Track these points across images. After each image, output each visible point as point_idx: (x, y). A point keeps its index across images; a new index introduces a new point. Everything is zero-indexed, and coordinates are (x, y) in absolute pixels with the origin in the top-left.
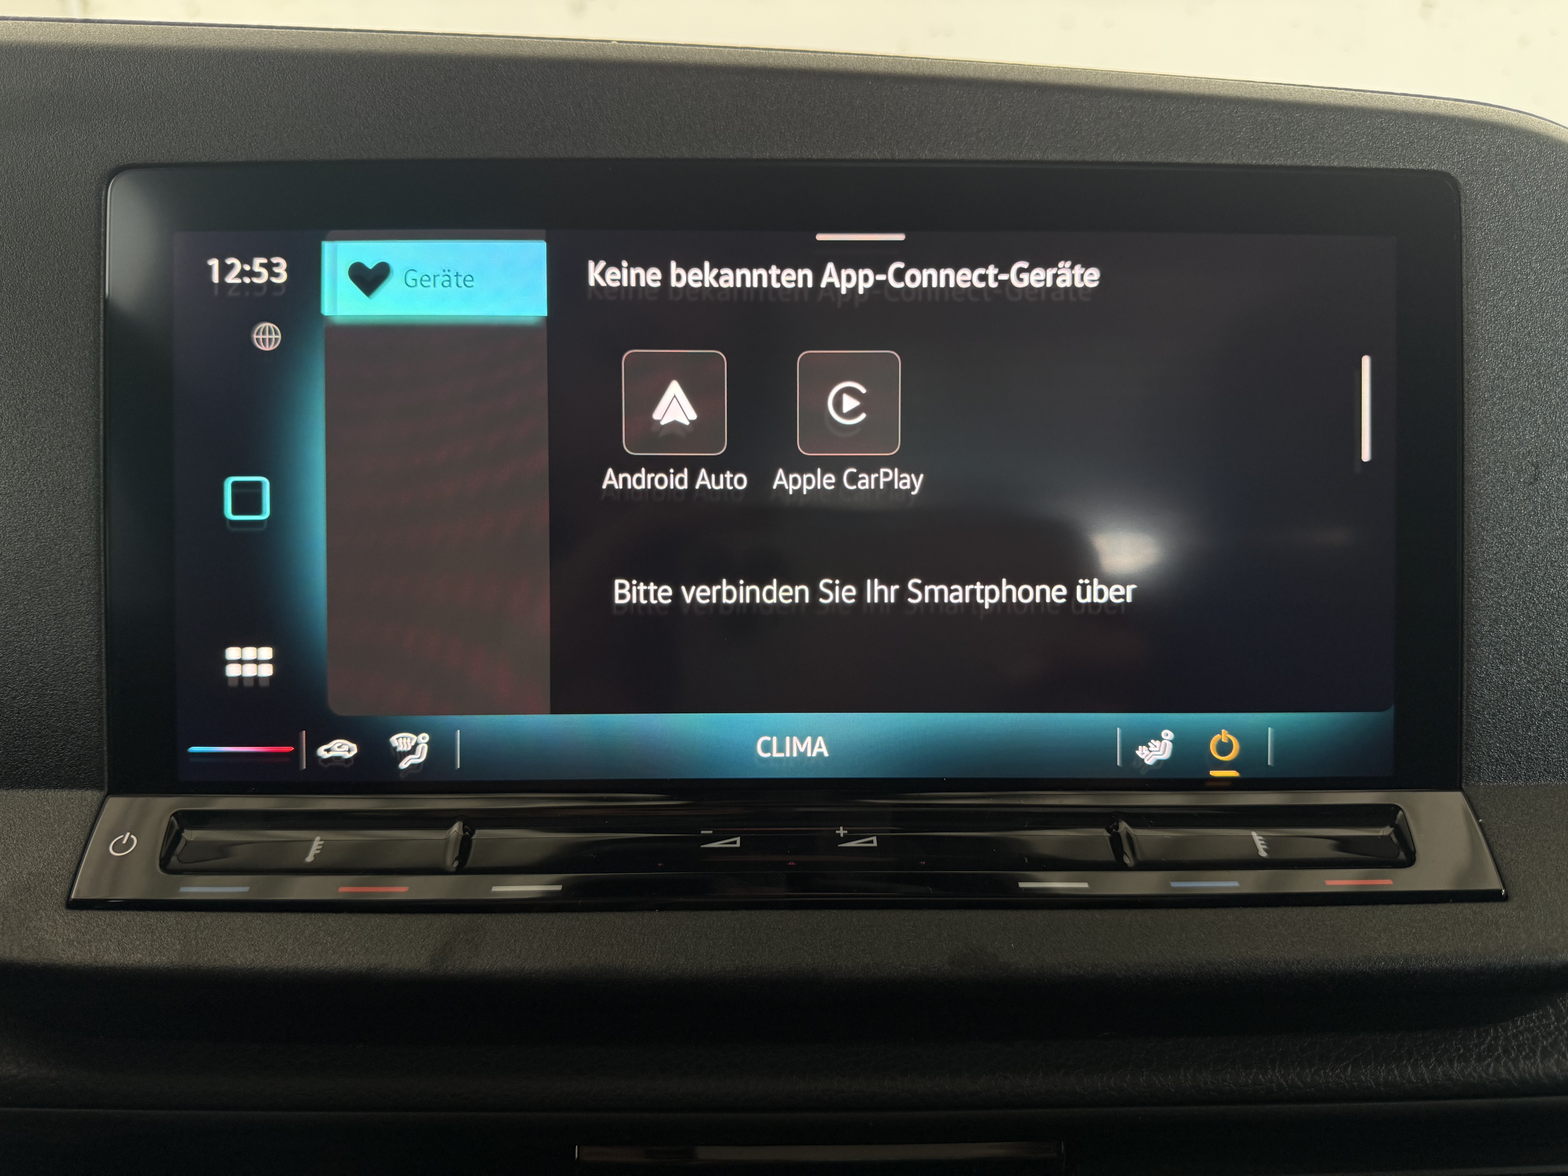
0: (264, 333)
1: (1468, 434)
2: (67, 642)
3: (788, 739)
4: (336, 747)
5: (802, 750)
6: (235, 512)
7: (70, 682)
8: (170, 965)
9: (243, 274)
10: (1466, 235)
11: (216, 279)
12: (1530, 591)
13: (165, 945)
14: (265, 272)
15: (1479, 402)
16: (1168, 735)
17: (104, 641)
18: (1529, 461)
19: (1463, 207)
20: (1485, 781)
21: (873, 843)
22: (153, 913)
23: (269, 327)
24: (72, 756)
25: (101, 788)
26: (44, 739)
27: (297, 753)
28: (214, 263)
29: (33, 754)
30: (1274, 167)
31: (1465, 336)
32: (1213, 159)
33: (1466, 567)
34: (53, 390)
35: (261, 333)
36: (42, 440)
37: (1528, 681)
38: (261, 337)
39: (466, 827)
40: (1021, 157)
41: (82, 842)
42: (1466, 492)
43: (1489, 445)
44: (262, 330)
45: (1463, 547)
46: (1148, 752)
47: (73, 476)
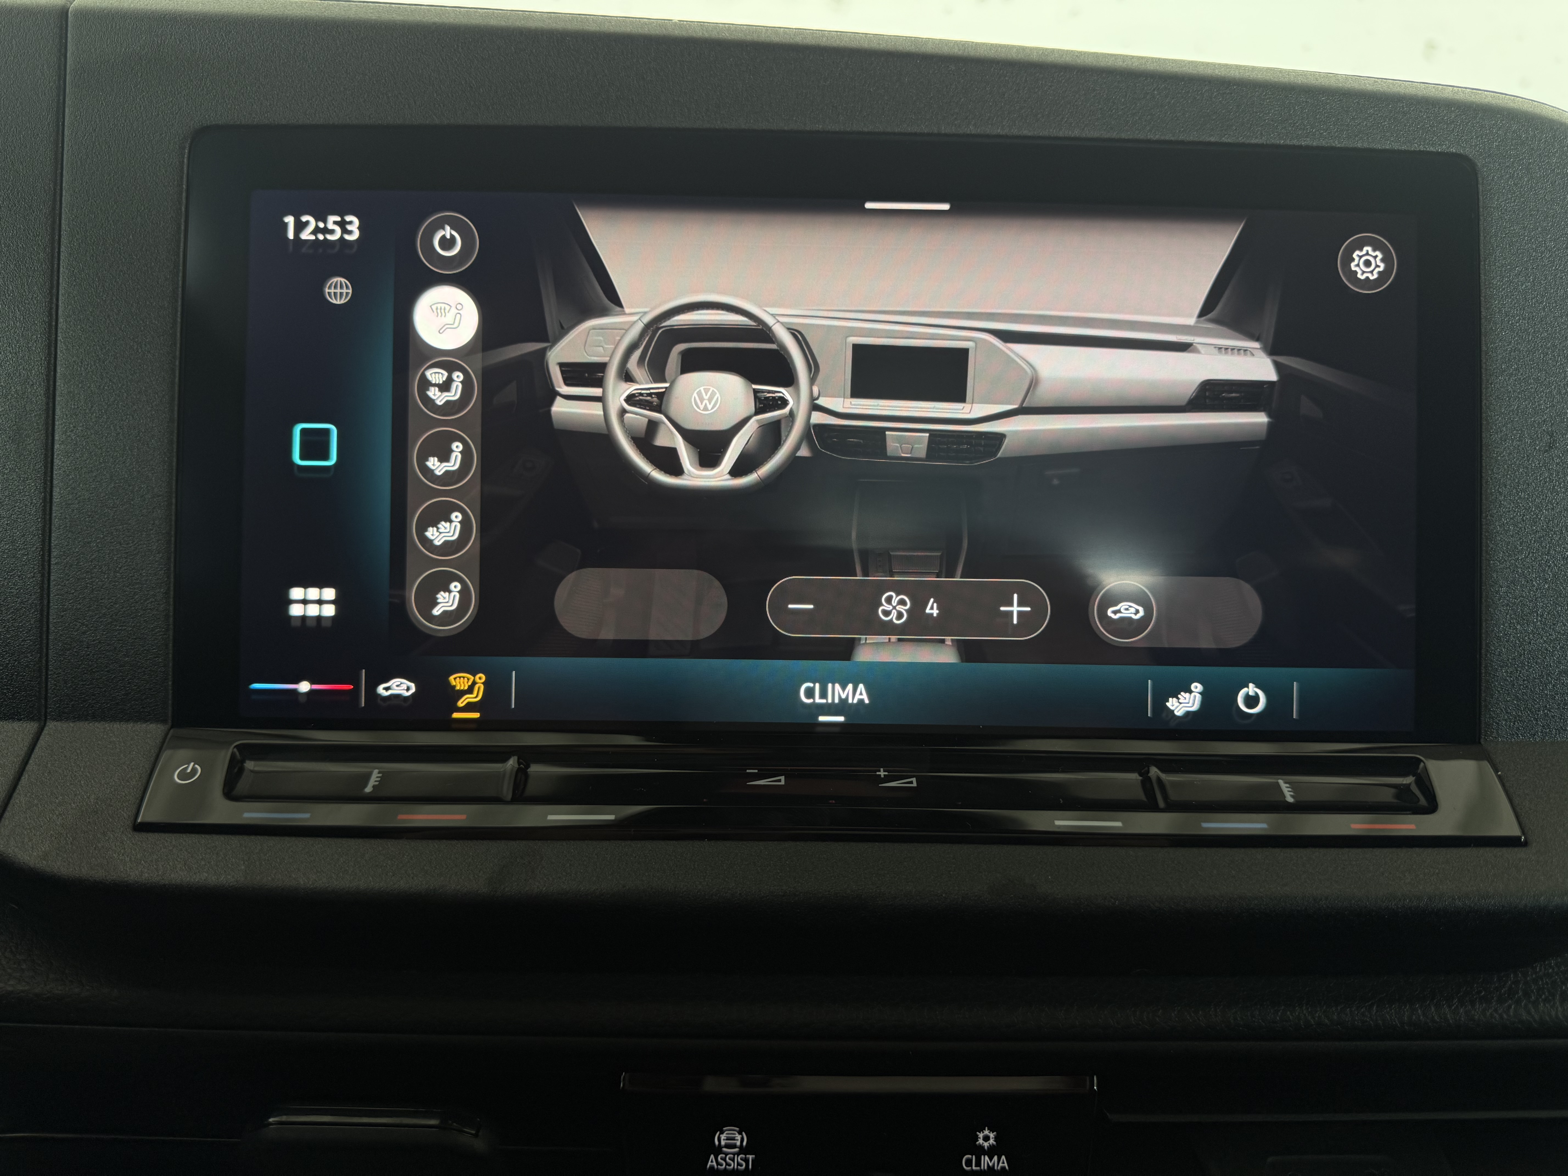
0: (335, 287)
1: (1486, 403)
2: (137, 579)
3: (830, 685)
4: (394, 686)
5: (843, 696)
6: (302, 458)
7: (138, 618)
8: (235, 883)
9: (316, 231)
10: (1483, 215)
11: (291, 235)
12: (1546, 555)
13: (230, 866)
14: (338, 229)
15: (1496, 372)
16: (1197, 687)
17: (172, 580)
18: (1544, 430)
19: (1481, 188)
20: (1503, 736)
21: (913, 783)
22: (218, 837)
23: (341, 282)
24: (138, 690)
25: (164, 722)
26: (112, 674)
27: (356, 691)
28: (290, 220)
29: (101, 688)
30: (1301, 147)
31: (1482, 310)
32: (1243, 138)
33: (1484, 530)
34: (131, 338)
35: (333, 288)
36: (120, 386)
37: (1545, 641)
38: (332, 291)
39: (521, 761)
40: (1061, 134)
41: (147, 771)
42: (1484, 458)
43: (1506, 414)
44: (334, 284)
45: (1481, 512)
46: (1178, 704)
47: (149, 420)
